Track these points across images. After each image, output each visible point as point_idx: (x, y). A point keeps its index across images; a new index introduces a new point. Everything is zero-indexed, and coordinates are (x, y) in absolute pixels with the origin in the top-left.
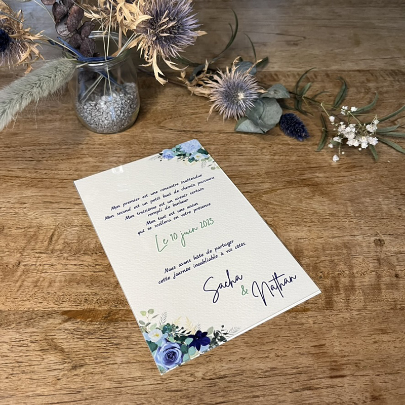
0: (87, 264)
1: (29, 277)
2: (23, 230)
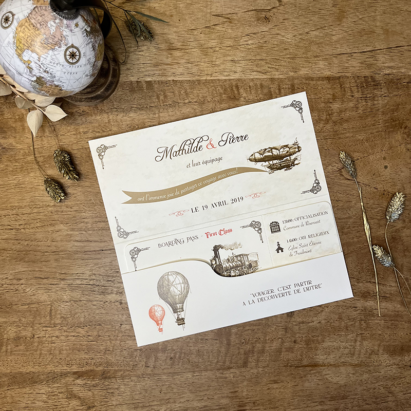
0: (82, 336)
1: (44, 347)
2: (27, 306)
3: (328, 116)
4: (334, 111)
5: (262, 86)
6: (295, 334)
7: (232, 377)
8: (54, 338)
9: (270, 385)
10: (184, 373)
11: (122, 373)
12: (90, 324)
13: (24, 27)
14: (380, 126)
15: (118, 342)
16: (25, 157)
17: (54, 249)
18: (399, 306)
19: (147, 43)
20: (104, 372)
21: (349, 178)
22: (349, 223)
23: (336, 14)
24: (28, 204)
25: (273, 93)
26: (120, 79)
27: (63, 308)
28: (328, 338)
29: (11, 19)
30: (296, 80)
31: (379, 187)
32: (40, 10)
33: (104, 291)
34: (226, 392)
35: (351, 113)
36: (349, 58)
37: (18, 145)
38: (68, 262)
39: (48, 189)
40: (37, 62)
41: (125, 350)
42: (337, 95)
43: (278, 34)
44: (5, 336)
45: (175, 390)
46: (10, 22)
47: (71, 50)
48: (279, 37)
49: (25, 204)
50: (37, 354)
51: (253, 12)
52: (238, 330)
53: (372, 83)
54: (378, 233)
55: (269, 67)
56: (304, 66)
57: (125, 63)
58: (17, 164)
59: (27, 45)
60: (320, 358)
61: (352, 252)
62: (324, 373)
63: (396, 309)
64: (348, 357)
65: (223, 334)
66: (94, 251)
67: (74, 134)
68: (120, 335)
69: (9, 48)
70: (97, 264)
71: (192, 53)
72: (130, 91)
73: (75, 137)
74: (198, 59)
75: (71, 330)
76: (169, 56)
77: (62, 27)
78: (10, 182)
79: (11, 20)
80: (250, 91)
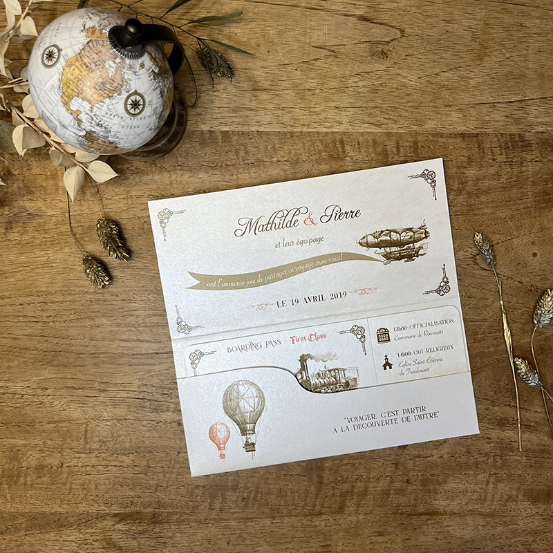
3: (461, 185)
4: (470, 178)
5: (375, 142)
6: (409, 472)
7: (323, 525)
8: (88, 468)
9: (374, 538)
10: (260, 518)
11: (178, 516)
12: (137, 450)
13: (73, 67)
14: (530, 200)
15: (174, 476)
16: (58, 226)
17: (93, 350)
18: (546, 438)
19: (225, 81)
20: (154, 515)
21: (485, 268)
22: (484, 327)
23: (475, 51)
24: (59, 289)
25: (389, 152)
26: (188, 127)
27: (103, 429)
28: (452, 478)
29: (56, 55)
30: (420, 137)
31: (525, 280)
32: (95, 45)
33: (157, 408)
34: (314, 545)
35: (491, 182)
36: (491, 110)
37: (49, 210)
38: (111, 368)
39: (88, 271)
40: (89, 112)
41: (183, 486)
42: (473, 158)
43: (398, 75)
44: (24, 464)
45: (247, 542)
46: (55, 60)
47: (133, 98)
48: (400, 78)
49: (55, 289)
50: (66, 489)
51: (366, 44)
52: (334, 465)
53: (521, 144)
54: (522, 342)
55: (384, 118)
56: (432, 118)
57: (194, 106)
58: (47, 236)
59: (77, 91)
60: (441, 504)
61: (486, 365)
62: (445, 524)
63: (543, 443)
64: (477, 504)
65: (314, 468)
66: (146, 354)
67: (124, 198)
68: (177, 466)
69: (53, 93)
70: (149, 371)
71: (284, 96)
72: (200, 144)
73: (125, 202)
74: (291, 104)
75: (112, 458)
76: (254, 98)
77: (124, 68)
78: (37, 259)
79: (57, 57)
80: (359, 148)
